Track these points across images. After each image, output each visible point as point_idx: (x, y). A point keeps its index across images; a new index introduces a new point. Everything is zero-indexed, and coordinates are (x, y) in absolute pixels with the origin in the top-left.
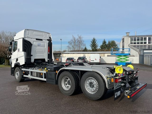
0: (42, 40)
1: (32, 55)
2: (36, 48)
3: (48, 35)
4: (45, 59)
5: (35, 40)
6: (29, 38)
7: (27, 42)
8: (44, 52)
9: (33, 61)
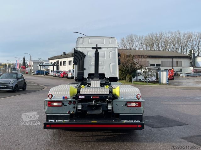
0: (101, 49)
1: (85, 69)
2: (91, 60)
3: (111, 41)
4: (104, 74)
5: (91, 49)
6: (82, 48)
7: (78, 53)
8: (104, 64)
9: (86, 75)
